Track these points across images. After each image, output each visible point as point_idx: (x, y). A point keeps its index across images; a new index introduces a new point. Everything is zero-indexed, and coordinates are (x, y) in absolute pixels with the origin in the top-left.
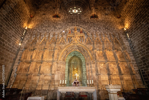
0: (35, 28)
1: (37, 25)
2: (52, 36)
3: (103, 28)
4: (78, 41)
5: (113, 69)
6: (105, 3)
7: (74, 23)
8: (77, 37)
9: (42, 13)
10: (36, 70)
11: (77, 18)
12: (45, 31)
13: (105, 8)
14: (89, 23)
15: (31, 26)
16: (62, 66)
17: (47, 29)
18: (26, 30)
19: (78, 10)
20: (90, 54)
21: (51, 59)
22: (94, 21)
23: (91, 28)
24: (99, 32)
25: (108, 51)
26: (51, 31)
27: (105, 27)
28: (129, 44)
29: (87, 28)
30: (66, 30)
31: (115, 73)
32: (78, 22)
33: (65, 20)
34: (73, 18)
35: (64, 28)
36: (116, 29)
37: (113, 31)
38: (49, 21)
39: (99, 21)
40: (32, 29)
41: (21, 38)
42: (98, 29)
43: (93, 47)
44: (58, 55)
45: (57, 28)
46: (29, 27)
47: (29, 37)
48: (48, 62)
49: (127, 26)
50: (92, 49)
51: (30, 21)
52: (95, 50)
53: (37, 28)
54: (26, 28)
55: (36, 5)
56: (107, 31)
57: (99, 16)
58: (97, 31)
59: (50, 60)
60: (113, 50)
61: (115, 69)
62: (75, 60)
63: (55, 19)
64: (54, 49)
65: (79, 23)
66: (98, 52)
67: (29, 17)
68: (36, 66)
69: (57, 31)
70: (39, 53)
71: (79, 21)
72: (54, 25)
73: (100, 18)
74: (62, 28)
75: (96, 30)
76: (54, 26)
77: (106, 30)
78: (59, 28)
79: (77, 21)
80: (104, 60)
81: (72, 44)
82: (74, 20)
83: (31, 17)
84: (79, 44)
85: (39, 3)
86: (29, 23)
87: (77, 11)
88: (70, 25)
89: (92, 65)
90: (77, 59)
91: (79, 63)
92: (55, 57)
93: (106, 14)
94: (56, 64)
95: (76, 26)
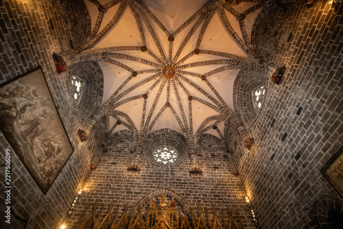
0: (94, 192)
1: (99, 185)
2: (122, 210)
3: (210, 196)
4: (167, 223)
6: (213, 146)
7: (161, 182)
8: (164, 216)
9: (111, 162)
11: (167, 174)
12: (110, 198)
13: (213, 156)
14: (186, 183)
15: (88, 187)
17: (116, 195)
18: (79, 196)
19: (171, 154)
22: (196, 181)
23: (189, 195)
24: (203, 205)
26: (122, 199)
27: (214, 193)
29: (183, 194)
30: (148, 198)
32: (168, 181)
33: (148, 176)
34: (160, 173)
35: (145, 193)
36: (232, 198)
37: (228, 203)
38: (120, 177)
39: (204, 181)
40: (89, 194)
41: (68, 213)
42: (202, 197)
45: (131, 193)
46: (85, 189)
47: (81, 211)
49: (249, 194)
51: (89, 176)
53: (97, 191)
54: (80, 193)
55: (103, 146)
56: (218, 202)
57: (203, 170)
58: (200, 201)
63: (131, 173)
65: (170, 183)
67: (89, 168)
69: (132, 199)
71: (170, 179)
72: (127, 186)
73: (205, 175)
74: (140, 193)
75: (198, 198)
76: (128, 189)
77: (215, 199)
78: (136, 193)
79: (166, 180)
82: (163, 177)
83: (92, 169)
85: (109, 141)
86: (86, 180)
87: (168, 155)
88: (155, 187)
93: (216, 168)
95: (166, 189)
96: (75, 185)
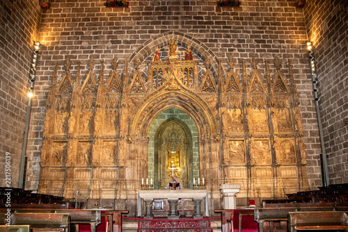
0: (60, 45)
1: (63, 34)
2: (110, 67)
3: (250, 41)
4: (180, 82)
5: (261, 153)
7: (168, 23)
8: (175, 72)
10: (82, 158)
11: (178, 9)
12: (87, 52)
14: (211, 23)
16: (140, 149)
17: (95, 47)
18: (37, 52)
20: (209, 117)
21: (113, 133)
22: (228, 18)
23: (216, 41)
24: (237, 55)
25: (257, 110)
26: (105, 52)
27: (256, 37)
28: (311, 91)
29: (206, 41)
30: (147, 48)
31: (264, 163)
32: (180, 20)
33: (143, 14)
34: (165, 8)
35: (142, 42)
36: (286, 44)
37: (278, 51)
38: (96, 19)
39: (242, 19)
40: (52, 48)
41: (30, 77)
42: (236, 43)
43: (219, 99)
44: (129, 121)
45: (120, 42)
46: (44, 42)
47: (49, 73)
48: (106, 139)
49: (315, 37)
50: (214, 104)
51: (43, 21)
52: (222, 109)
53: (64, 43)
54: (37, 48)
56: (261, 51)
58: (232, 50)
59: (110, 134)
60: (268, 106)
61: (265, 154)
62: (173, 129)
63: (112, 11)
64: (117, 107)
65: (183, 23)
66: (231, 112)
67: (39, 8)
68: (79, 148)
69: (122, 52)
70: (81, 117)
71: (182, 18)
72: (111, 33)
73: (245, 9)
74: (134, 42)
75: (230, 45)
76: (113, 37)
77: (258, 46)
78: (126, 42)
79: (177, 18)
80: (242, 133)
81: (163, 92)
82: (170, 13)
83: (44, 9)
84: (182, 91)
86: (40, 27)
88: (157, 32)
89: (213, 145)
90: (177, 127)
91: (182, 137)
92: (122, 128)
94: (126, 144)
95: (176, 33)
96: (25, 37)
